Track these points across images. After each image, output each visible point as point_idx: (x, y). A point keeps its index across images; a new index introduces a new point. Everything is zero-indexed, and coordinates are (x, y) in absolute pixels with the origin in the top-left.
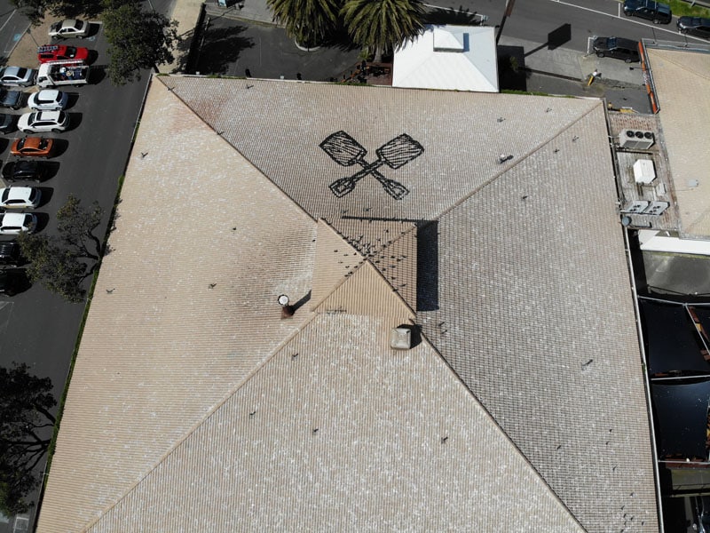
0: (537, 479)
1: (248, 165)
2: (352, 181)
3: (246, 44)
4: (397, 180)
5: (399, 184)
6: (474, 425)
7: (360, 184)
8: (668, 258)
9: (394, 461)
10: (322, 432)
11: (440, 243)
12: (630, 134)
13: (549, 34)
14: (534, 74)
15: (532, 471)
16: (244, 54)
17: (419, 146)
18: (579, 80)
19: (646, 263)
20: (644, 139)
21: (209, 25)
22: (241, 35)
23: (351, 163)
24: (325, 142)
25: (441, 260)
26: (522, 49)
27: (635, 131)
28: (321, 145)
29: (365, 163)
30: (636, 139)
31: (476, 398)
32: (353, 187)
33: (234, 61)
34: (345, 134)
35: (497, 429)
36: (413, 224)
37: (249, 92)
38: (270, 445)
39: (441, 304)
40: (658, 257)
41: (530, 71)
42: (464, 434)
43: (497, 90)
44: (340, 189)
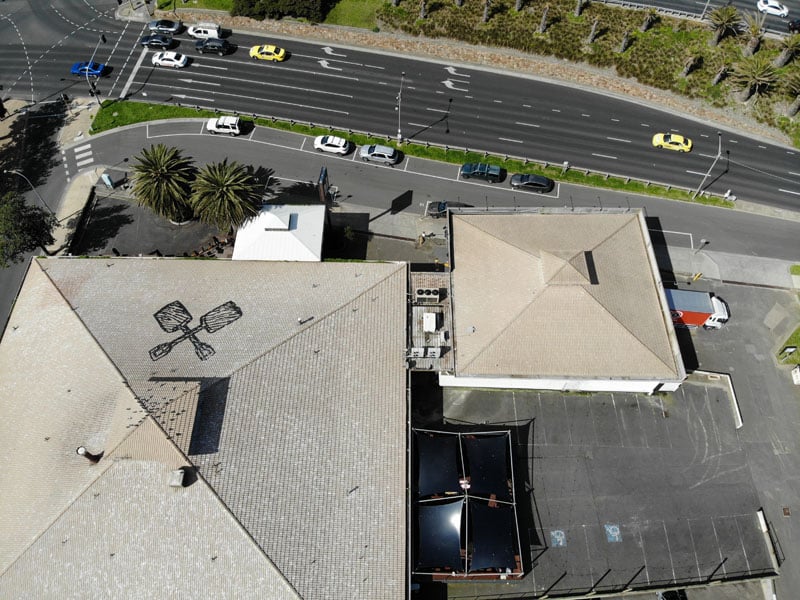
0: (288, 588)
1: (88, 336)
2: (170, 346)
3: (126, 220)
4: (209, 343)
5: (209, 346)
6: (238, 546)
7: (175, 349)
8: (465, 392)
9: (174, 578)
10: (118, 556)
11: (230, 396)
12: (421, 292)
13: (394, 201)
14: (375, 237)
15: (284, 582)
16: (124, 230)
17: (240, 312)
18: (413, 240)
19: (444, 397)
20: (432, 296)
21: (97, 205)
22: (123, 213)
23: (175, 329)
24: (159, 312)
25: (228, 410)
26: (368, 215)
27: (424, 289)
28: (155, 315)
29: (187, 328)
30: (424, 296)
31: (240, 523)
32: (170, 351)
33: (113, 236)
34: (180, 303)
35: (255, 547)
36: (197, 383)
37: (109, 270)
38: (79, 566)
39: (221, 447)
40: (456, 391)
41: (372, 234)
42: (230, 553)
43: (319, 260)
44: (157, 353)
